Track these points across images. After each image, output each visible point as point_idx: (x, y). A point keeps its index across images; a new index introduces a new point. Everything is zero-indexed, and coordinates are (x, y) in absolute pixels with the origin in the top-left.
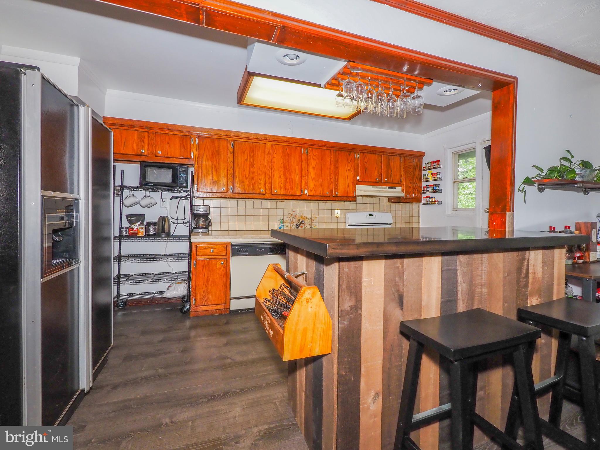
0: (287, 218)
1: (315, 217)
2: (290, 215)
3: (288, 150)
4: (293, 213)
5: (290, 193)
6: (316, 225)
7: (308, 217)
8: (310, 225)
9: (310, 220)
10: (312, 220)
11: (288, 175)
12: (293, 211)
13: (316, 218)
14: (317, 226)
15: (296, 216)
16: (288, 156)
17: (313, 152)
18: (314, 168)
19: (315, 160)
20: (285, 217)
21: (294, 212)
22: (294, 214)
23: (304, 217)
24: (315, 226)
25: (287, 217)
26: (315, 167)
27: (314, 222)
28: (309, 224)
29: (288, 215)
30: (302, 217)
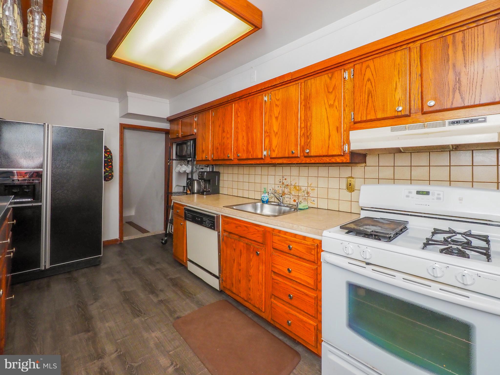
0: (278, 187)
1: (312, 188)
2: (281, 183)
3: (250, 104)
4: (284, 181)
5: (251, 156)
6: (314, 201)
7: (303, 188)
8: (305, 199)
9: (305, 192)
10: (308, 193)
11: (250, 134)
12: (284, 178)
13: (314, 189)
14: (316, 202)
15: (288, 185)
16: (250, 111)
17: (276, 96)
18: (277, 118)
19: (278, 107)
20: (276, 186)
21: (286, 179)
22: (286, 182)
23: (298, 188)
24: (312, 202)
25: (278, 185)
26: (278, 116)
27: (311, 195)
28: (304, 197)
29: (279, 183)
30: (295, 187)
